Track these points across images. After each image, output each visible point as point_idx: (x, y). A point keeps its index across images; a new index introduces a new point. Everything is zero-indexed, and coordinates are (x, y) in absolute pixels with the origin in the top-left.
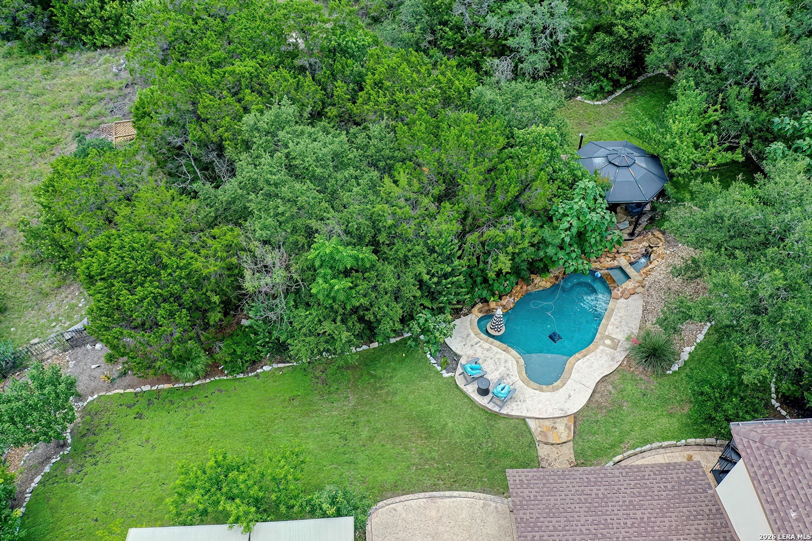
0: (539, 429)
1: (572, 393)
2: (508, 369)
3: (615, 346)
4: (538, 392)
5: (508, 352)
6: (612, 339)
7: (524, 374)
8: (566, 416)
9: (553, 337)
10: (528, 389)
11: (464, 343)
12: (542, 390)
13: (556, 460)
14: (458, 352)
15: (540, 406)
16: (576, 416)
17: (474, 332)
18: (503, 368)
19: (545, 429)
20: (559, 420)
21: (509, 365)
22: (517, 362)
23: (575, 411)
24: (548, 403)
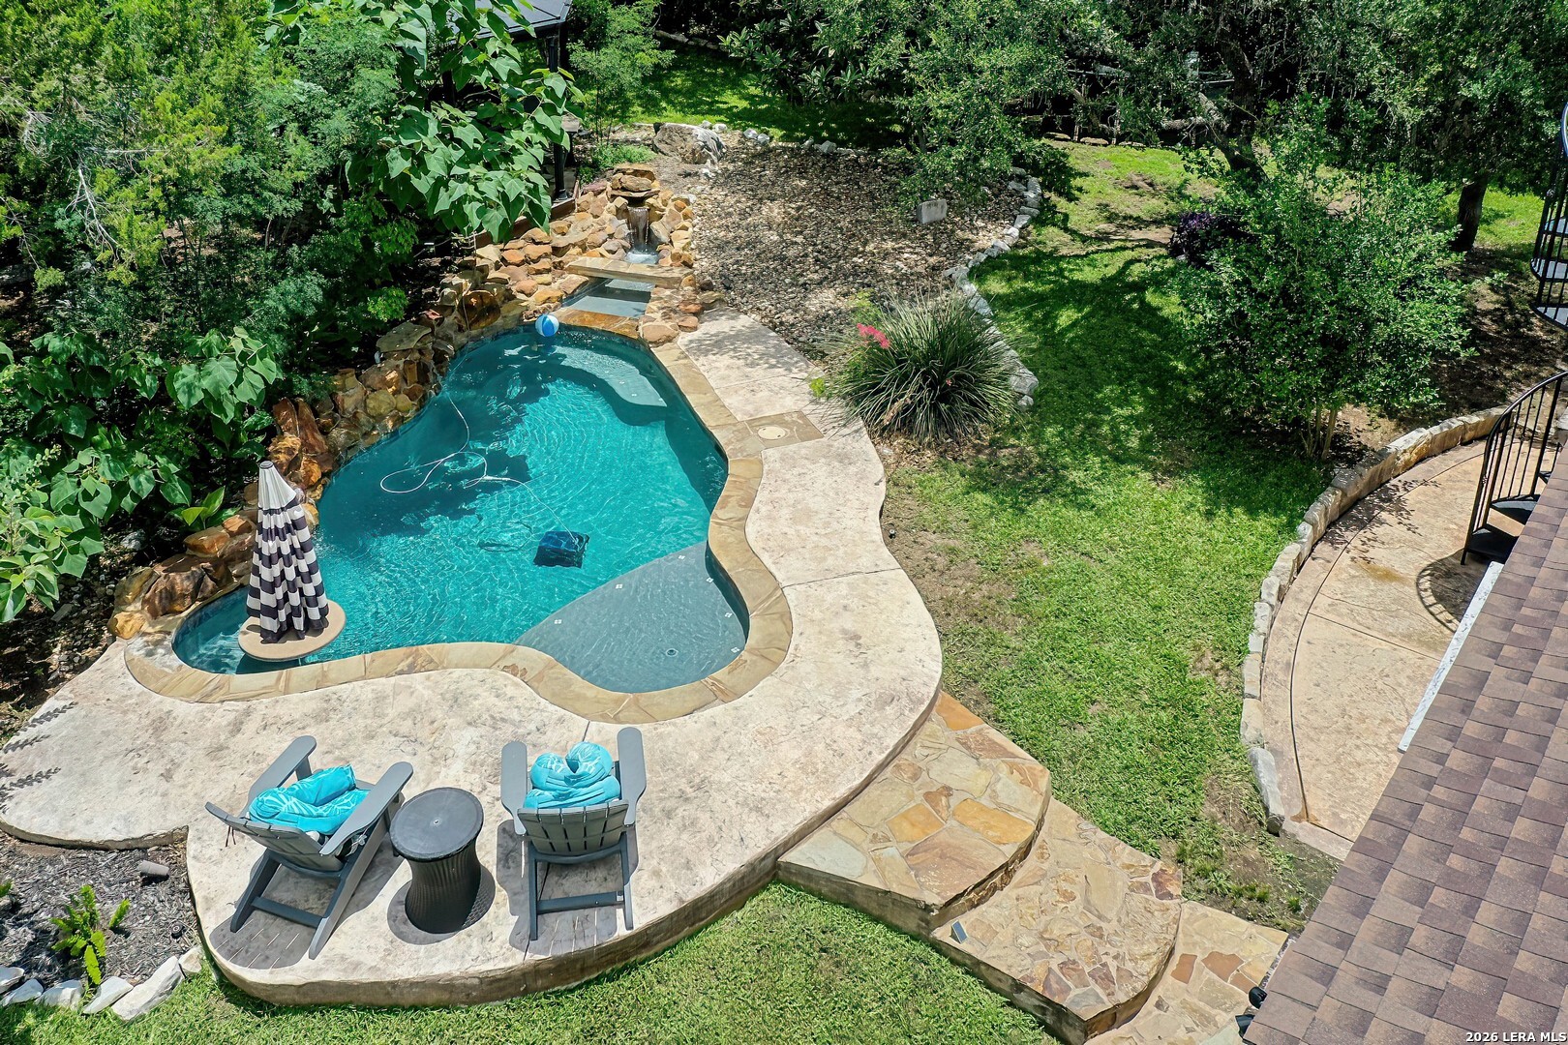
0: (892, 852)
1: (848, 622)
2: (496, 722)
3: (802, 429)
4: (717, 711)
5: (432, 665)
6: (778, 420)
7: (592, 691)
8: (925, 717)
9: (556, 553)
10: (665, 728)
11: (159, 767)
12: (726, 695)
13: (1098, 933)
14: (148, 824)
15: (790, 752)
16: (958, 683)
17: (187, 697)
18: (471, 733)
19: (912, 834)
20: (917, 749)
21: (485, 700)
22: (513, 669)
23: (935, 669)
24: (807, 717)
